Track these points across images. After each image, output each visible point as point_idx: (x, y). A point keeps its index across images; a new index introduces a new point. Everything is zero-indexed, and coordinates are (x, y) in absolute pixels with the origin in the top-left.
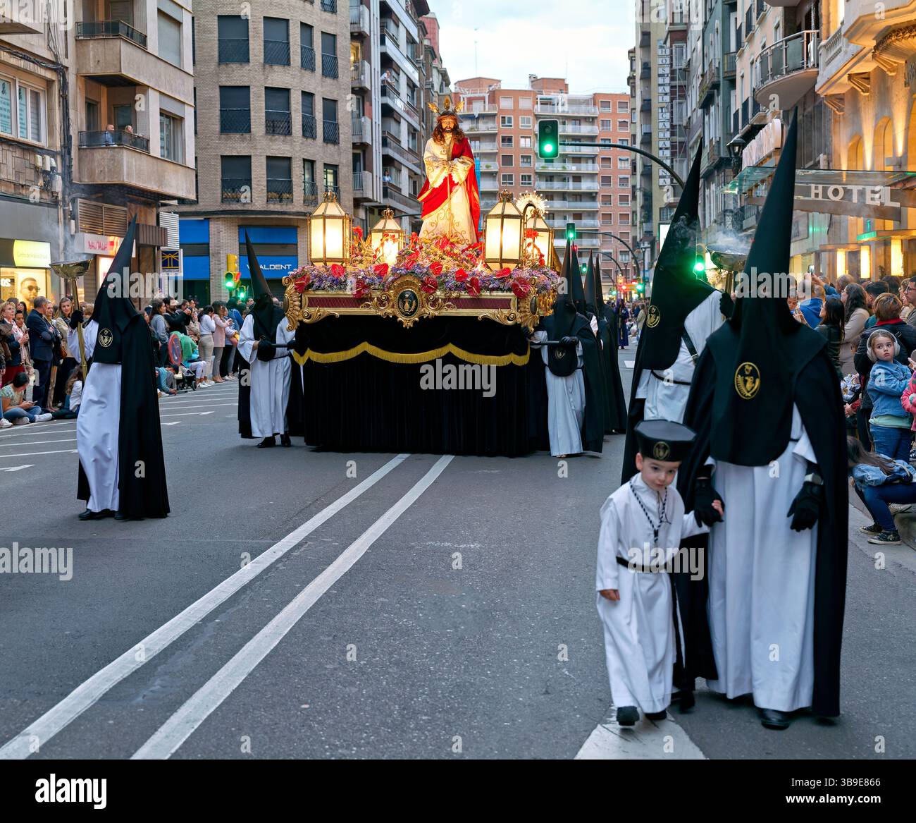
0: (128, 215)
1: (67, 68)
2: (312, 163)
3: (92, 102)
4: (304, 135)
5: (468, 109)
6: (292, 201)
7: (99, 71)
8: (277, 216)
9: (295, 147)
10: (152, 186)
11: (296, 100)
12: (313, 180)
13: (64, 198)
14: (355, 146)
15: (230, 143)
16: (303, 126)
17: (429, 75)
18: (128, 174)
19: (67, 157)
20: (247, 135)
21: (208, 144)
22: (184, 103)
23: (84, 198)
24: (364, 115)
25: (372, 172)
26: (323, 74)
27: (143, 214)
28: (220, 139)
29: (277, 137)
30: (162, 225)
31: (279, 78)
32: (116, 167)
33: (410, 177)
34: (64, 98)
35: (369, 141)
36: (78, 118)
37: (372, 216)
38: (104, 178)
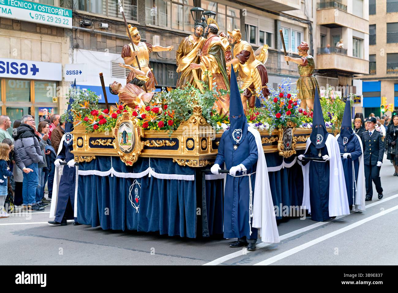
0: (338, 81)
1: (312, 22)
3: (323, 35)
7: (326, 23)
10: (348, 69)
15: (391, 48)
18: (338, 65)
21: (381, 48)
22: (364, 33)
23: (318, 75)
27: (345, 80)
28: (386, 46)
30: (354, 85)
32: (332, 62)
34: (311, 34)
36: (317, 43)
38: (327, 67)
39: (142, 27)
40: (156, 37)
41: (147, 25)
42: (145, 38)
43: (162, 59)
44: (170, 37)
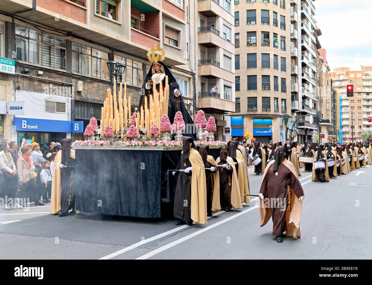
1: (195, 74)
2: (277, 98)
3: (203, 83)
4: (274, 90)
5: (338, 78)
6: (270, 111)
7: (205, 74)
8: (265, 116)
9: (271, 94)
10: (221, 108)
11: (272, 79)
12: (277, 104)
13: (193, 112)
14: (292, 93)
15: (250, 93)
16: (274, 87)
17: (321, 68)
18: (213, 105)
19: (195, 100)
20: (256, 90)
21: (243, 94)
22: (232, 82)
24: (296, 83)
25: (298, 101)
26: (281, 70)
27: (219, 117)
28: (247, 92)
29: (265, 91)
30: (225, 120)
31: (266, 72)
32: (209, 103)
33: (313, 102)
34: (194, 83)
35: (297, 91)
36: (198, 89)
37: (299, 115)
38: (206, 106)
39: (69, 75)
40: (80, 82)
41: (73, 73)
42: (72, 83)
43: (84, 98)
44: (91, 82)
